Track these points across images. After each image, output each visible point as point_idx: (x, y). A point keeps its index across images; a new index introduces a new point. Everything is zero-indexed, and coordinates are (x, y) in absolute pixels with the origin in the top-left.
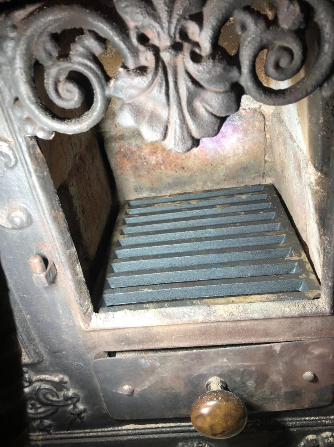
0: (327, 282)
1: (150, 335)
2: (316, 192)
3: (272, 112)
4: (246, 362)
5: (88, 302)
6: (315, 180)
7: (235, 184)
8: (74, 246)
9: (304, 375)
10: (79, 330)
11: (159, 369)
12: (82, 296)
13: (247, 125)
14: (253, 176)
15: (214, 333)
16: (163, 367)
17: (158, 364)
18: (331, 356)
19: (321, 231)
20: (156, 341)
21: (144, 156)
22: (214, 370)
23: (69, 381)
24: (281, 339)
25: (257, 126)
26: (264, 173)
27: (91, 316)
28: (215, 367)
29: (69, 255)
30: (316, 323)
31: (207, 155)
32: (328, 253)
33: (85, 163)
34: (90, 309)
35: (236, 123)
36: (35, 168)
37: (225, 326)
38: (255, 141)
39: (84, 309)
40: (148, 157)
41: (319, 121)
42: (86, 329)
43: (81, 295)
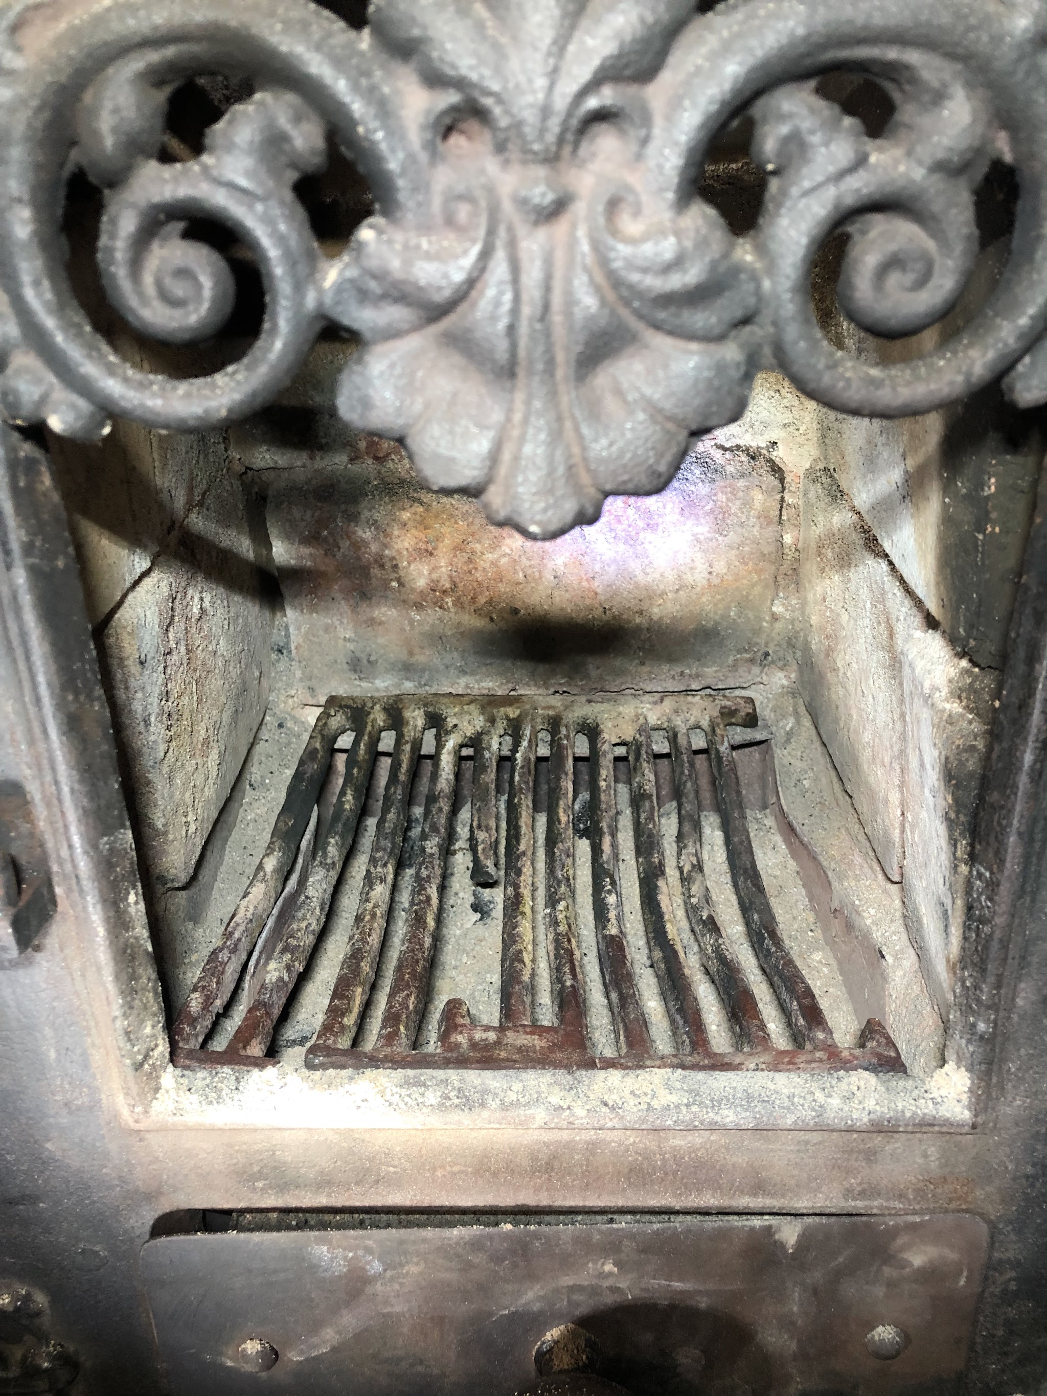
0: (971, 1019)
1: (361, 1159)
2: (951, 720)
3: (808, 466)
4: (679, 1281)
5: (153, 1027)
6: (950, 681)
7: (673, 677)
8: (128, 823)
9: (869, 1336)
10: (109, 1123)
11: (379, 1284)
12: (137, 1003)
13: (728, 499)
14: (730, 660)
15: (581, 1166)
16: (392, 1279)
17: (376, 1267)
18: (965, 1274)
19: (959, 846)
20: (377, 1182)
21: (393, 558)
22: (569, 1301)
23: (48, 1312)
24: (802, 1204)
25: (757, 505)
26: (767, 654)
27: (158, 1077)
28: (573, 1289)
29: (105, 852)
30: (925, 1155)
31: (593, 578)
32: (982, 920)
33: (199, 557)
34: (156, 1053)
35: (693, 488)
36: (25, 539)
37: (620, 1145)
38: (747, 549)
39: (136, 1049)
40: (405, 563)
41: (983, 490)
42: (136, 1121)
43: (134, 999)
